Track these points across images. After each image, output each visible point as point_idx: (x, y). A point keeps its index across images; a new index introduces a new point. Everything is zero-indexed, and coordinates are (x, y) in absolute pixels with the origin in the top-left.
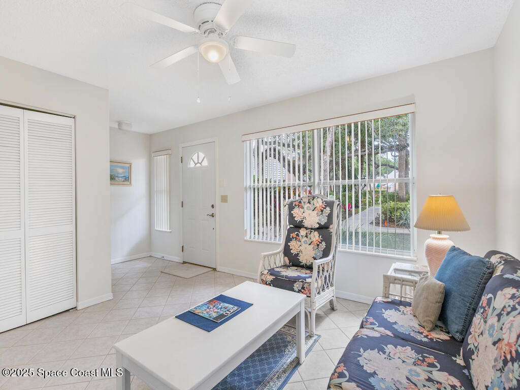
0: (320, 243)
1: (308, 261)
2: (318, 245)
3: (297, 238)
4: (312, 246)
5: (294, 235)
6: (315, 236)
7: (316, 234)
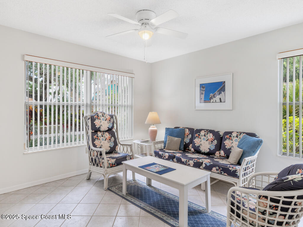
0: (111, 138)
1: (107, 150)
2: (110, 140)
3: (98, 138)
4: (107, 141)
5: (95, 137)
6: (107, 135)
7: (107, 133)
